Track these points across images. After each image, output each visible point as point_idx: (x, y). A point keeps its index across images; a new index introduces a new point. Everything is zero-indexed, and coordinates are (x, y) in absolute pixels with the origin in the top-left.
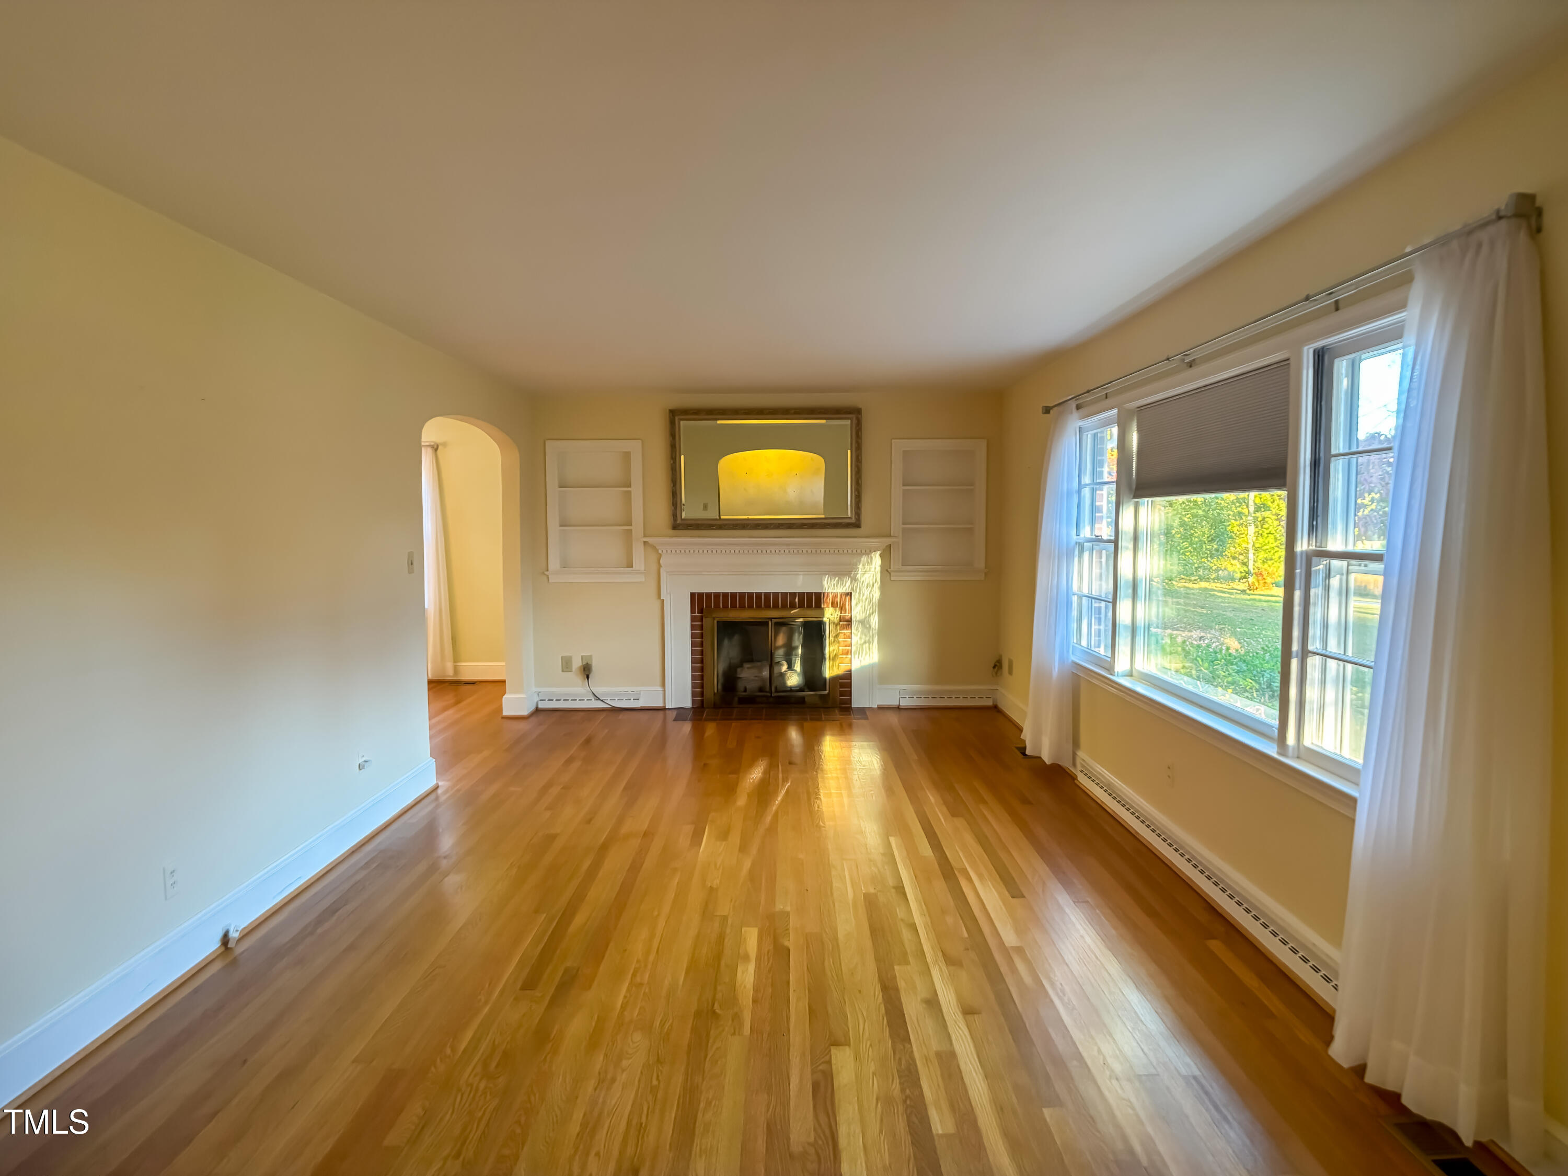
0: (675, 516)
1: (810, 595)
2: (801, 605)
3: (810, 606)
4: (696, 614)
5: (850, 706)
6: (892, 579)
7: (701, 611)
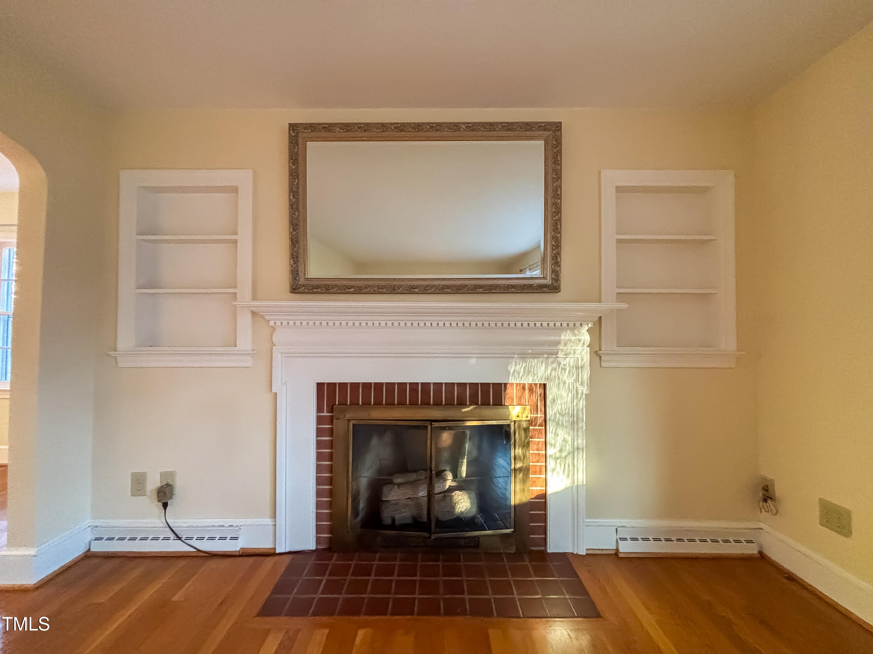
0: (295, 273)
1: (485, 386)
2: (474, 401)
3: (486, 403)
4: (325, 414)
5: (543, 548)
6: (604, 364)
7: (331, 409)
